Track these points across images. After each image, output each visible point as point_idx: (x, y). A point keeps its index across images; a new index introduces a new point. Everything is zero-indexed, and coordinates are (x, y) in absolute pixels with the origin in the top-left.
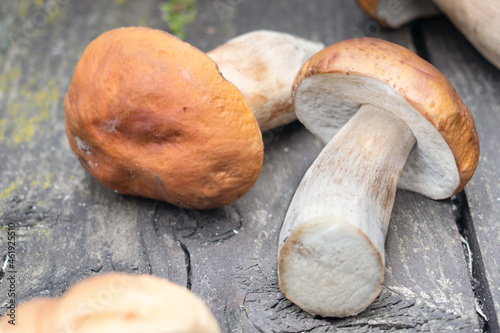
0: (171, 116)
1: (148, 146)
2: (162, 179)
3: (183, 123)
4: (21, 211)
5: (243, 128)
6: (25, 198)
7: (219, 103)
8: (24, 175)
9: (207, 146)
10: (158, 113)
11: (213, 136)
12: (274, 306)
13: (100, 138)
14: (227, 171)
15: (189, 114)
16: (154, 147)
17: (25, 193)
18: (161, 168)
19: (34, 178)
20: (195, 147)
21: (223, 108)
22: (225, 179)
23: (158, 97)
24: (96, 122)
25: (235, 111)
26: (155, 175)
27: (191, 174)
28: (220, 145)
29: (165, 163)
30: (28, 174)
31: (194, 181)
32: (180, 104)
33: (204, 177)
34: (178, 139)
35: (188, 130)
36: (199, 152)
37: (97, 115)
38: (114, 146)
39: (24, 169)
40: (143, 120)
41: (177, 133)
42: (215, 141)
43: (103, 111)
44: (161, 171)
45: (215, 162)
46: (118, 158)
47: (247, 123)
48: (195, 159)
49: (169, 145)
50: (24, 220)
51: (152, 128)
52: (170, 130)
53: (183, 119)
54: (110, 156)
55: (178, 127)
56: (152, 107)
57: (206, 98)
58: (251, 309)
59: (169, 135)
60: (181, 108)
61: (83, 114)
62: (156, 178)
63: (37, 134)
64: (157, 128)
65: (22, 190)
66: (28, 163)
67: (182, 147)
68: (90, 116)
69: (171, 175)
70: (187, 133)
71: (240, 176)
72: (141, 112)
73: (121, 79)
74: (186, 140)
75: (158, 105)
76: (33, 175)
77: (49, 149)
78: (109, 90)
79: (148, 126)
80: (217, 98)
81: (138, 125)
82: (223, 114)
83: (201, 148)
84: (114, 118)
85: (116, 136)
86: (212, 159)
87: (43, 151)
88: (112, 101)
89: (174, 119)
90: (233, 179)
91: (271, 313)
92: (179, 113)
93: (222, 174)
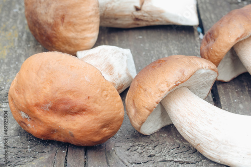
0: (81, 101)
1: (66, 117)
2: (74, 133)
3: (88, 105)
4: (3, 95)
5: (116, 105)
6: (5, 88)
7: (105, 93)
8: (3, 76)
9: (100, 116)
10: (74, 100)
11: (102, 111)
12: (128, 150)
13: (38, 113)
14: (107, 127)
15: (91, 100)
16: (70, 117)
17: (5, 86)
18: (74, 128)
19: (8, 78)
20: (93, 117)
21: (107, 96)
22: (106, 131)
23: (73, 92)
24: (37, 105)
25: (113, 96)
26: (70, 131)
27: (91, 131)
28: (106, 115)
29: (77, 125)
30: (5, 76)
31: (91, 134)
32: (86, 95)
33: (97, 132)
34: (84, 113)
35: (90, 108)
36: (95, 119)
37: (38, 101)
38: (47, 117)
39: (3, 73)
40: (65, 104)
41: (84, 110)
42: (104, 113)
43: (41, 100)
44: (73, 130)
45: (103, 123)
46: (48, 123)
47: (118, 102)
48: (93, 123)
49: (79, 116)
50: (4, 100)
51: (70, 108)
52: (80, 108)
53: (88, 103)
54: (44, 122)
55: (85, 107)
56: (71, 97)
57: (99, 90)
58: (117, 150)
59: (79, 111)
60: (86, 97)
61: (29, 101)
62: (70, 133)
63: (8, 54)
64: (73, 108)
65: (3, 84)
66: (5, 70)
67: (86, 117)
68: (34, 102)
69: (79, 131)
70: (90, 110)
71: (113, 129)
72: (64, 100)
73: (52, 82)
74: (89, 113)
75: (74, 96)
76: (8, 76)
77: (15, 63)
78: (45, 88)
79: (68, 107)
80: (104, 90)
81: (62, 107)
82: (107, 98)
83: (97, 117)
84: (48, 103)
85: (48, 112)
86: (102, 122)
87: (12, 64)
88: (47, 94)
89: (83, 103)
90: (110, 131)
91: (127, 152)
92: (85, 100)
93: (105, 129)
